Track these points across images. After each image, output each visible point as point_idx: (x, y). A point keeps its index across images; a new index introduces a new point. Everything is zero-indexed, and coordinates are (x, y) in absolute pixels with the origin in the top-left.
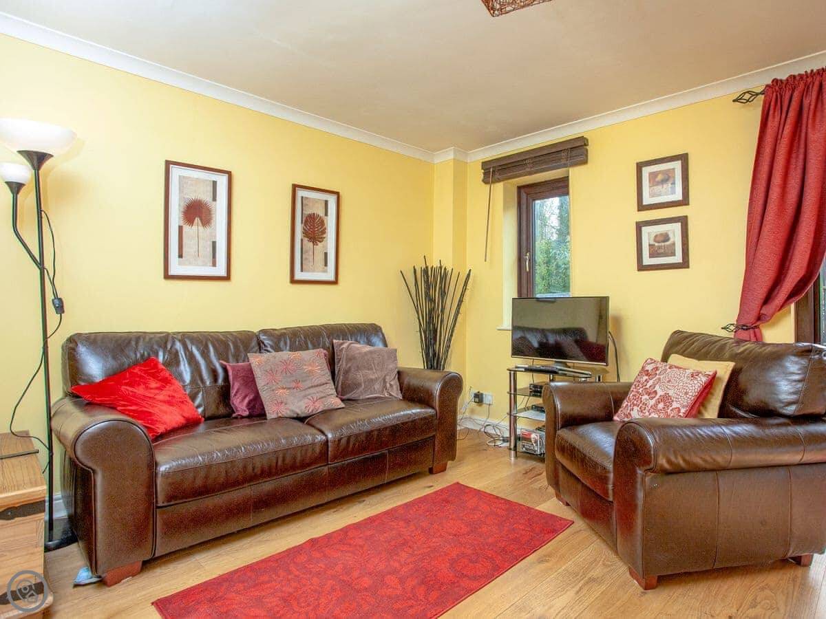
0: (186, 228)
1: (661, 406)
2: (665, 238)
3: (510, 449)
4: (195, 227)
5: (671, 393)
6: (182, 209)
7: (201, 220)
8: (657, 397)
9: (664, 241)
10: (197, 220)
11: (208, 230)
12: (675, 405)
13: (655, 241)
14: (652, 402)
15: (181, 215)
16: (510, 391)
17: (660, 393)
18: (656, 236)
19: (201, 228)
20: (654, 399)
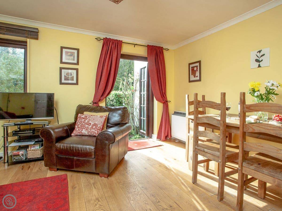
1: (94, 127)
2: (71, 74)
3: (5, 163)
5: (96, 123)
8: (92, 125)
12: (99, 126)
13: (66, 75)
14: (90, 126)
16: (4, 135)
17: (92, 123)
18: (67, 73)
20: (91, 126)
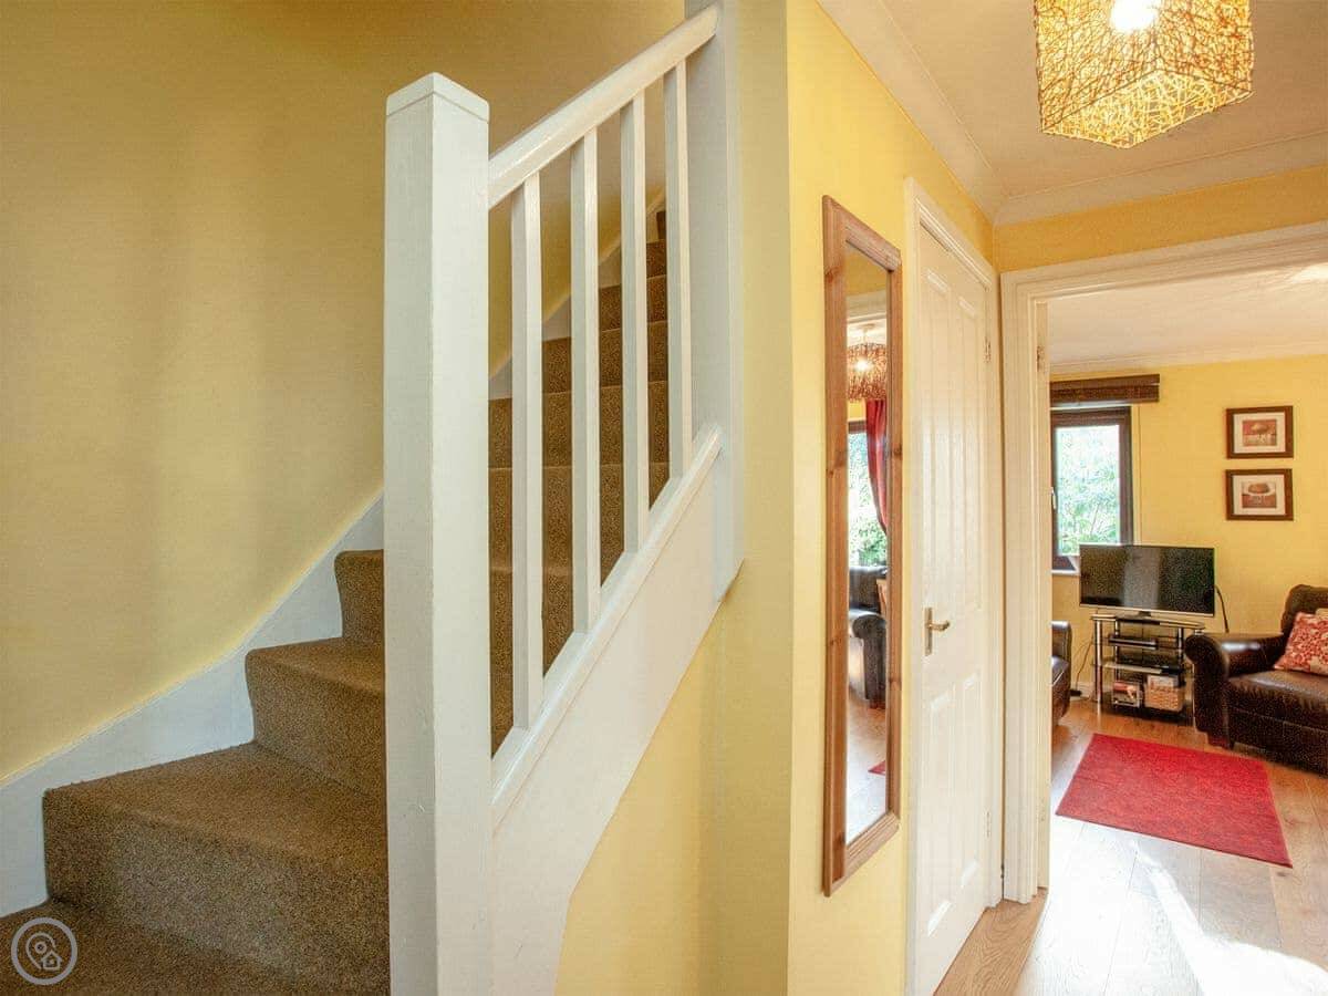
2: (1265, 488)
3: (1096, 702)
9: (1263, 492)
13: (1250, 490)
18: (1252, 486)
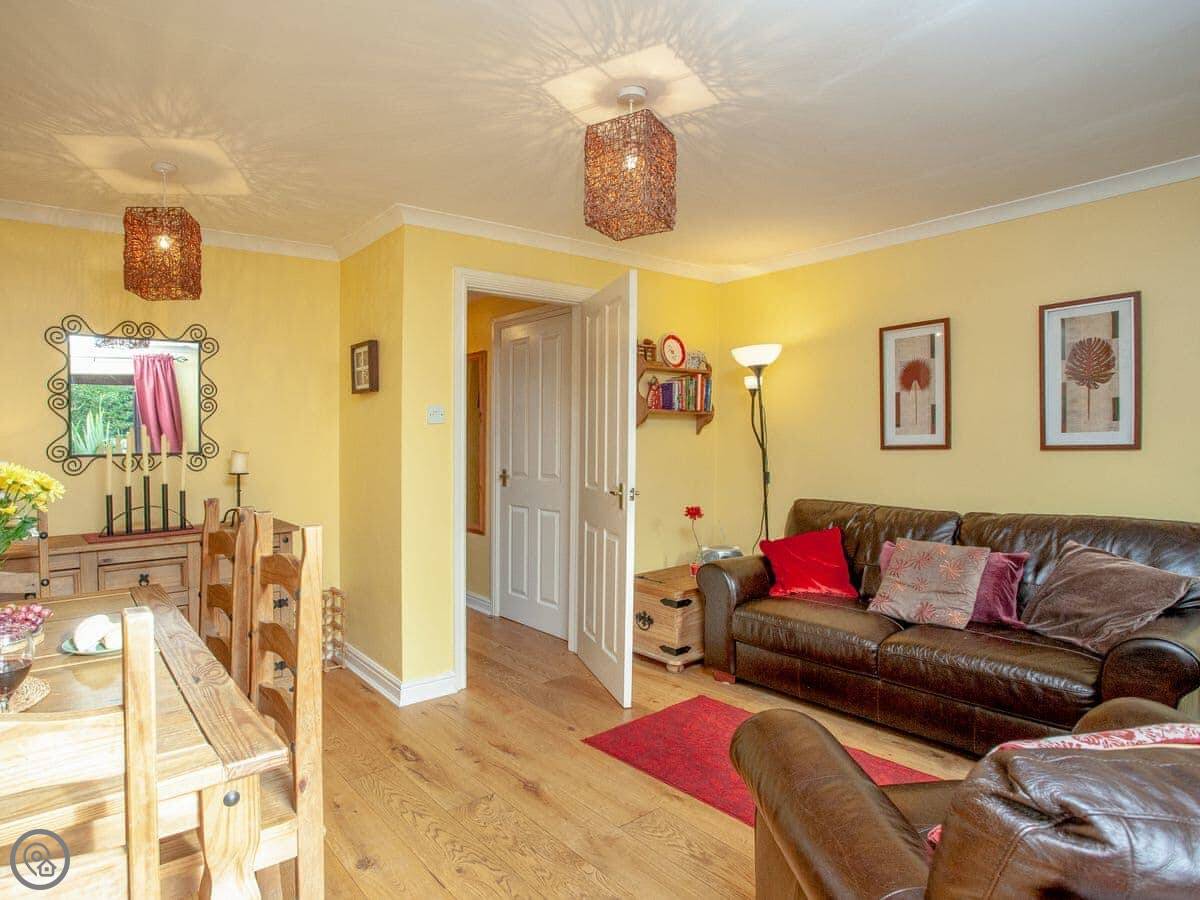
0: (904, 395)
4: (912, 392)
6: (899, 375)
7: (919, 382)
10: (915, 383)
11: (926, 392)
15: (899, 381)
19: (919, 392)
